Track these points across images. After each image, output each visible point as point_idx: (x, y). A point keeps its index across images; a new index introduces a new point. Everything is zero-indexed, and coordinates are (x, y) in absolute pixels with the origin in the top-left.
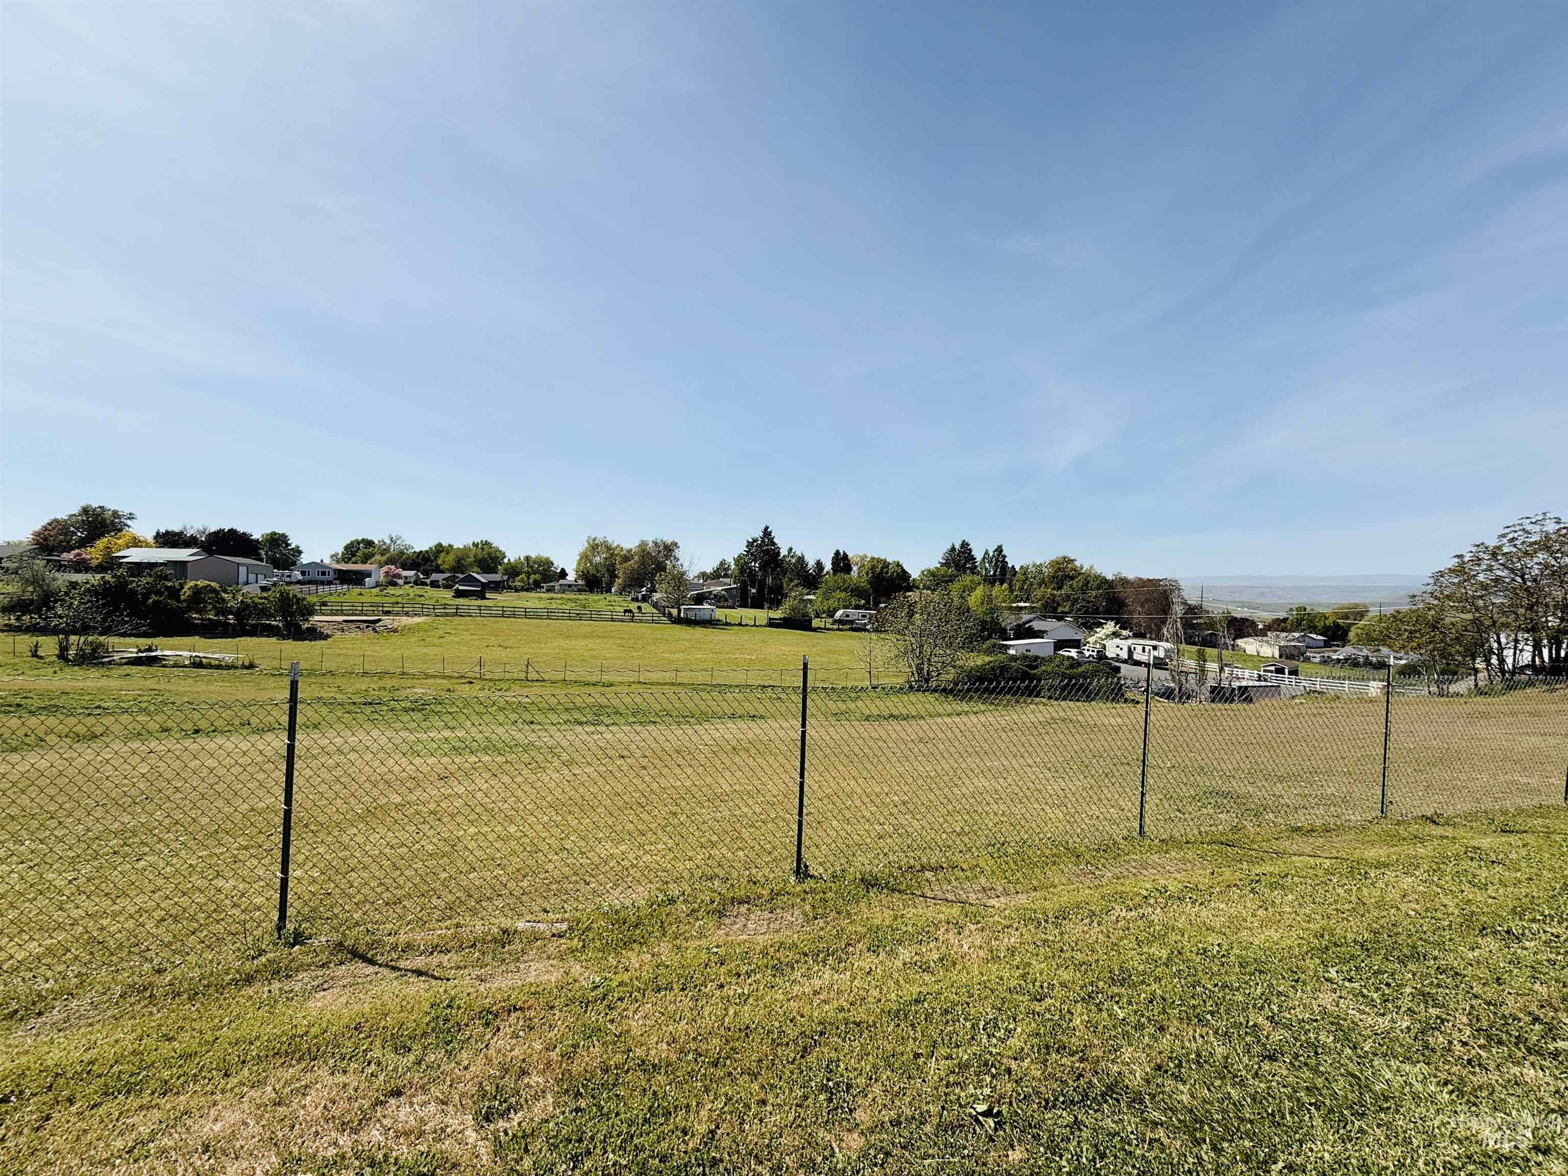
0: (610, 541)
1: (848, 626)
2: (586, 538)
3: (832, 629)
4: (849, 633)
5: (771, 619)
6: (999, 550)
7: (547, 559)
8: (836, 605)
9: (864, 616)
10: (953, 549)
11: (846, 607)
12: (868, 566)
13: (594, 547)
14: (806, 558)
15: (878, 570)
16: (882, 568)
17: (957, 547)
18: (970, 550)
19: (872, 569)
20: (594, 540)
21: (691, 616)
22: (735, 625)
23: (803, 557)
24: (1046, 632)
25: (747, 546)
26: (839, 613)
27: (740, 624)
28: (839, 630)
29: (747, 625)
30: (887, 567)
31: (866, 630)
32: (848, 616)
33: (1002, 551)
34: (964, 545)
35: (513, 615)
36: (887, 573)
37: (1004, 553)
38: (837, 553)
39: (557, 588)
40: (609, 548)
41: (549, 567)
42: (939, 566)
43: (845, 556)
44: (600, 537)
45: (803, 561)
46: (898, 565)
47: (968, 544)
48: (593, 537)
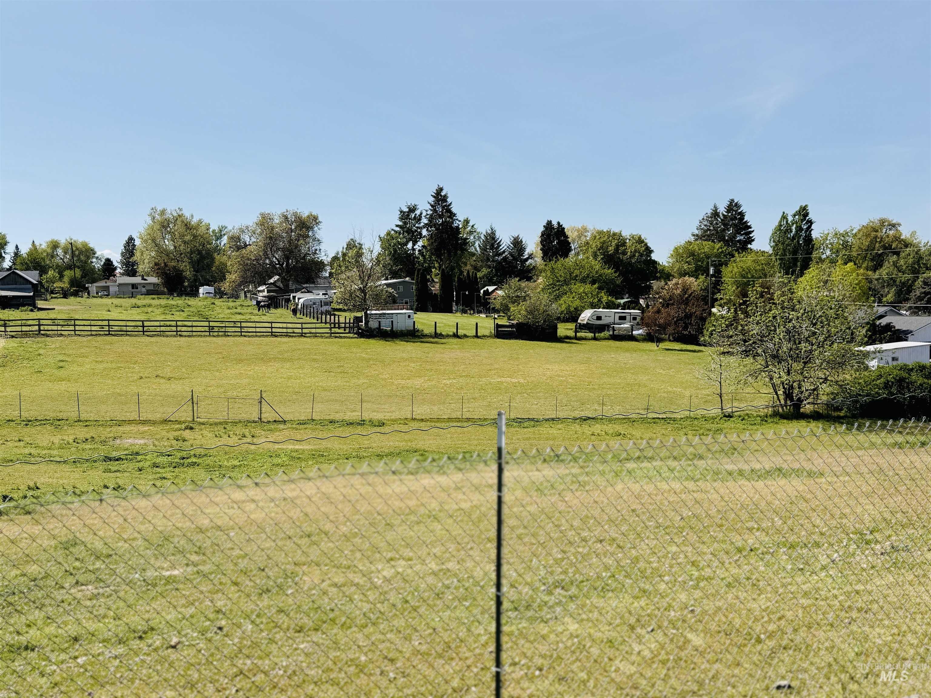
0: (187, 214)
1: (606, 334)
2: (149, 211)
3: (585, 339)
4: (612, 343)
5: (498, 326)
6: (803, 212)
7: (85, 245)
8: (577, 303)
9: (622, 318)
10: (715, 214)
11: (593, 306)
12: (595, 245)
13: (164, 225)
14: (498, 235)
15: (611, 249)
16: (617, 246)
17: (722, 210)
18: (742, 214)
19: (602, 247)
20: (163, 212)
21: (386, 326)
22: (448, 336)
23: (493, 233)
24: (911, 332)
25: (401, 219)
26: (586, 316)
27: (456, 336)
28: (595, 339)
29: (465, 336)
30: (624, 244)
31: (632, 338)
32: (599, 318)
33: (807, 214)
34: (733, 206)
35: (126, 333)
36: (624, 253)
37: (811, 216)
38: (549, 223)
39: (113, 289)
40: (187, 226)
41: (88, 257)
42: (692, 239)
43: (560, 231)
44: (171, 210)
45: (493, 238)
46: (640, 241)
47: (738, 206)
48: (159, 208)
